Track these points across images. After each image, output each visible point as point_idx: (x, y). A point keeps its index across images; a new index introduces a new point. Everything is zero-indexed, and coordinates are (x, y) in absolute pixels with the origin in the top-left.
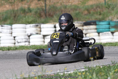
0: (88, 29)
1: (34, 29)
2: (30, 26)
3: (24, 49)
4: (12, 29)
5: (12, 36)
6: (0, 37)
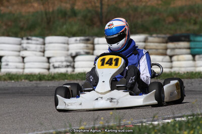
0: (177, 48)
1: (82, 45)
2: (76, 40)
3: (67, 79)
4: (44, 44)
5: (44, 56)
6: (23, 58)
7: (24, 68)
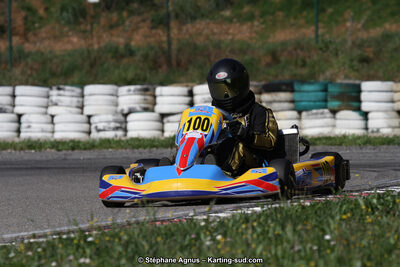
0: (275, 101)
1: (138, 98)
2: (129, 90)
3: (112, 148)
4: (83, 96)
5: (82, 113)
6: (53, 116)
7: (53, 132)
